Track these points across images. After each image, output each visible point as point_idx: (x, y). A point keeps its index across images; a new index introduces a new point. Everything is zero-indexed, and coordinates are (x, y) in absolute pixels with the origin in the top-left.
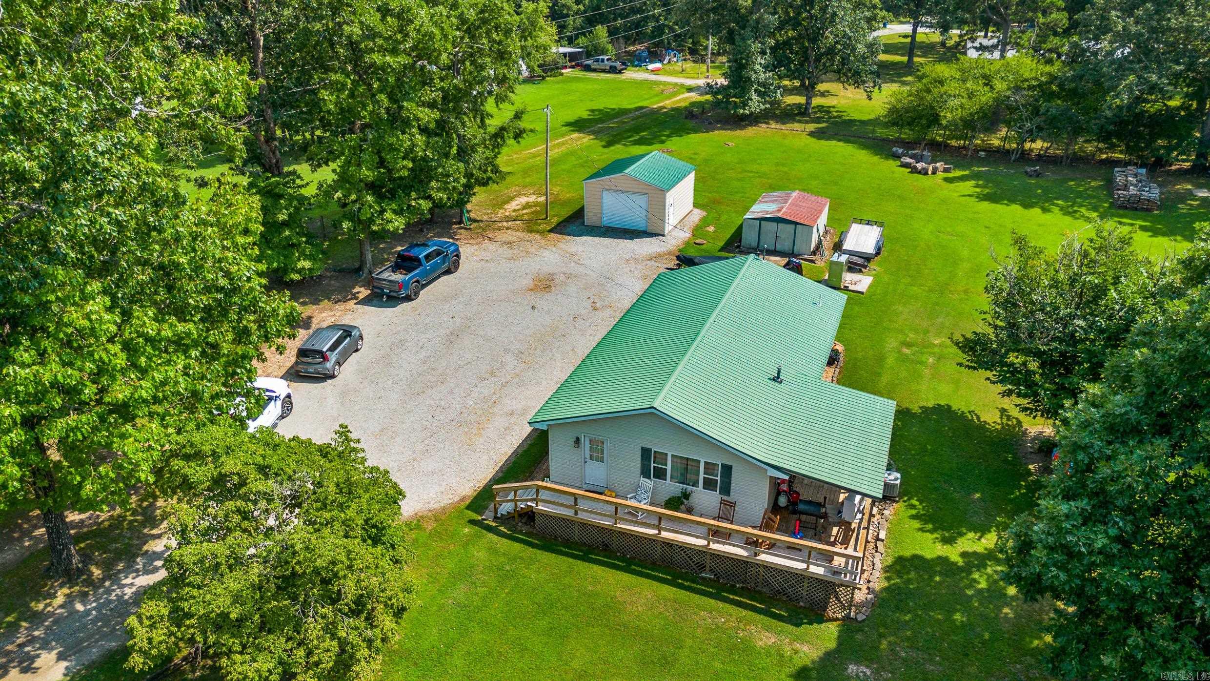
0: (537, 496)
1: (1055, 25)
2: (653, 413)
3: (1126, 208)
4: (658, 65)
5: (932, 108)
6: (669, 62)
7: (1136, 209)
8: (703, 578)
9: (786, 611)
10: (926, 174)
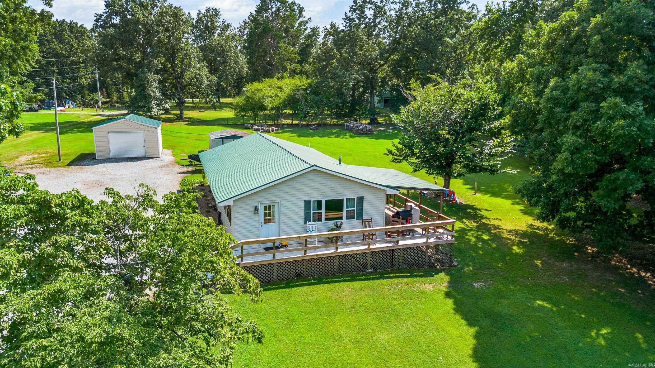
0: (242, 252)
1: (296, 69)
2: (315, 170)
3: (362, 134)
4: (62, 108)
5: (260, 102)
6: (69, 107)
7: (366, 134)
8: (367, 273)
9: (422, 272)
10: (269, 132)
